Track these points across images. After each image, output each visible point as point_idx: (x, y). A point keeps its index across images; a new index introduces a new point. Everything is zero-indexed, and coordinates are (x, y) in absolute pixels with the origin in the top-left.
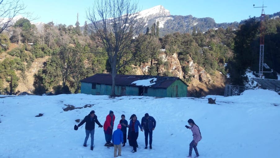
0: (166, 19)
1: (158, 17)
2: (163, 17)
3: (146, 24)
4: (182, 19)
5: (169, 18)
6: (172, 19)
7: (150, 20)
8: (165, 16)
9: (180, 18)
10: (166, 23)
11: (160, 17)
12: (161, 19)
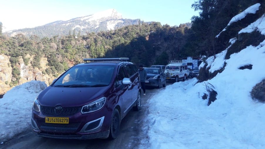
0: (116, 22)
1: (109, 20)
2: (114, 20)
3: (98, 26)
4: (131, 22)
5: (120, 21)
6: (123, 22)
7: (101, 23)
8: (116, 19)
9: (129, 22)
10: (117, 26)
11: (111, 20)
12: (112, 21)
